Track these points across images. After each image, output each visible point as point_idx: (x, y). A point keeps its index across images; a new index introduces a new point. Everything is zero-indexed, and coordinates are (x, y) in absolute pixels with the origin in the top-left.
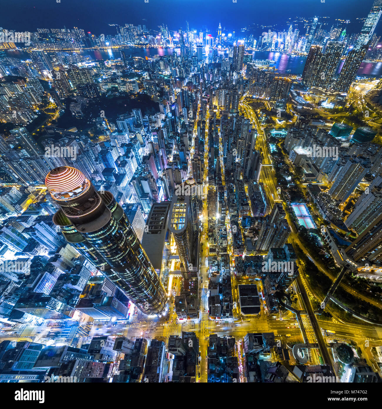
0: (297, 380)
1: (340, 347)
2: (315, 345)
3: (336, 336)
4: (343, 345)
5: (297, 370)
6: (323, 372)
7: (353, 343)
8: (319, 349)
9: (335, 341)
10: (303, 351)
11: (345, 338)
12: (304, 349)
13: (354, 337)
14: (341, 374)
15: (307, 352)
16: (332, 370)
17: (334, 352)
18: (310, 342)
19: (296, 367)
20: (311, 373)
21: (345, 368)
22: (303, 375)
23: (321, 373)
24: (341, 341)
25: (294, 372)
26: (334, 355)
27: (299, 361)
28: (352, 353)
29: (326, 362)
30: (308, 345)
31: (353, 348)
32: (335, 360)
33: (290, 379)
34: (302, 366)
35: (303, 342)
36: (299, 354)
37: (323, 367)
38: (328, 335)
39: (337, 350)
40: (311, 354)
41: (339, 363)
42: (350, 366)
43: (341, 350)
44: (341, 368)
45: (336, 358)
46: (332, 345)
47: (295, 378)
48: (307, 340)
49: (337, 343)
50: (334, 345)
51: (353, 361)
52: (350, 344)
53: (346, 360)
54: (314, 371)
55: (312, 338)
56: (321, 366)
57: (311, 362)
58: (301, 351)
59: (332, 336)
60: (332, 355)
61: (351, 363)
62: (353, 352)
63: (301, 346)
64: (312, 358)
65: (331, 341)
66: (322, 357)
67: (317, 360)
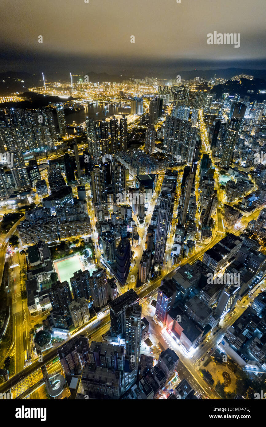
0: (81, 381)
1: (38, 344)
2: (44, 371)
3: (29, 349)
4: (36, 340)
5: (73, 385)
6: (65, 356)
7: (32, 332)
8: (46, 365)
9: (34, 349)
10: (53, 383)
11: (29, 340)
12: (51, 382)
13: (26, 332)
14: (60, 339)
15: (52, 377)
16: (60, 348)
17: (45, 348)
18: (42, 376)
19: (71, 386)
20: (69, 368)
21: (55, 337)
22: (74, 377)
23: (66, 358)
24: (33, 343)
25: (75, 388)
26: (47, 349)
27: (64, 385)
28: (41, 332)
29: (55, 355)
30: (46, 379)
31: (36, 331)
32: (51, 346)
33: (83, 390)
34: (67, 380)
35: (44, 386)
36: (57, 387)
37: (61, 358)
38: (30, 358)
39: (42, 346)
40: (53, 373)
41: (53, 343)
42: (52, 333)
43: (41, 342)
44: (56, 340)
45: (49, 346)
46: (39, 352)
47: (80, 385)
48: (41, 382)
49: (35, 347)
50: (39, 350)
51: (47, 331)
52: (34, 335)
53: (49, 337)
54: (67, 366)
55: (38, 376)
56: (61, 359)
57: (60, 371)
58: (54, 386)
59: (30, 354)
60: (48, 350)
61: (50, 332)
62: (39, 331)
63: (49, 387)
64: (57, 371)
65: (35, 353)
66: (53, 360)
67: (56, 365)
